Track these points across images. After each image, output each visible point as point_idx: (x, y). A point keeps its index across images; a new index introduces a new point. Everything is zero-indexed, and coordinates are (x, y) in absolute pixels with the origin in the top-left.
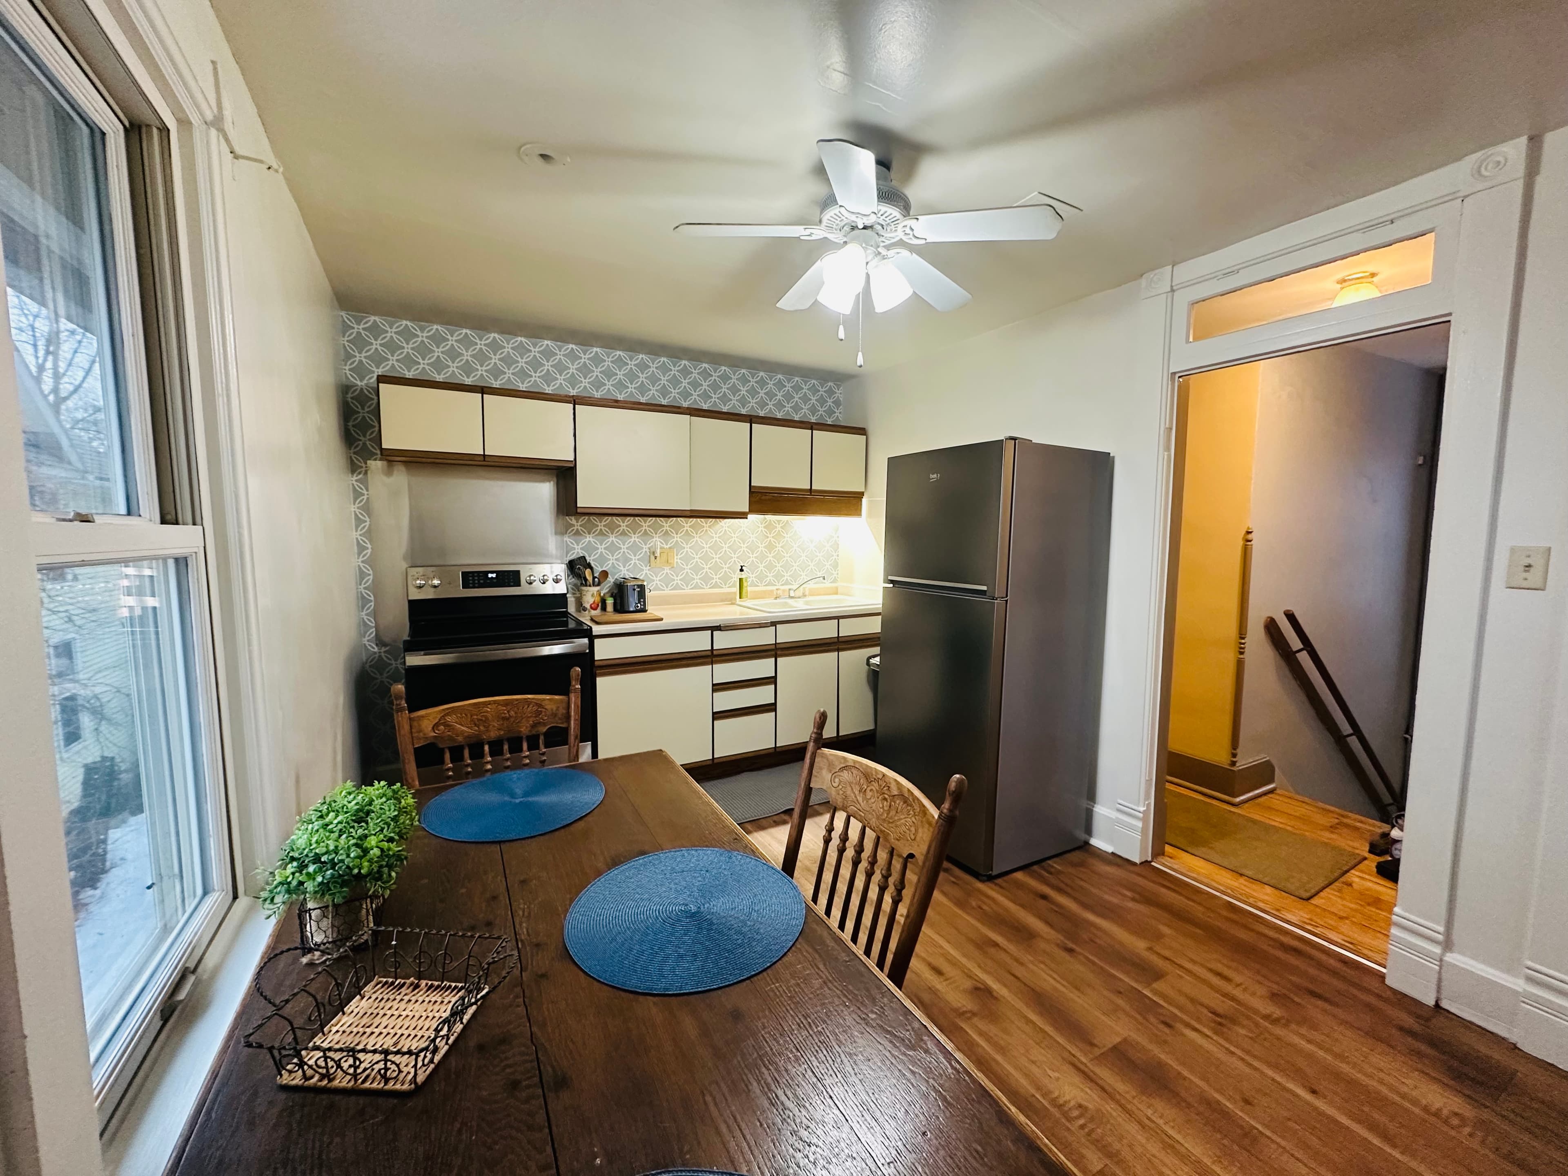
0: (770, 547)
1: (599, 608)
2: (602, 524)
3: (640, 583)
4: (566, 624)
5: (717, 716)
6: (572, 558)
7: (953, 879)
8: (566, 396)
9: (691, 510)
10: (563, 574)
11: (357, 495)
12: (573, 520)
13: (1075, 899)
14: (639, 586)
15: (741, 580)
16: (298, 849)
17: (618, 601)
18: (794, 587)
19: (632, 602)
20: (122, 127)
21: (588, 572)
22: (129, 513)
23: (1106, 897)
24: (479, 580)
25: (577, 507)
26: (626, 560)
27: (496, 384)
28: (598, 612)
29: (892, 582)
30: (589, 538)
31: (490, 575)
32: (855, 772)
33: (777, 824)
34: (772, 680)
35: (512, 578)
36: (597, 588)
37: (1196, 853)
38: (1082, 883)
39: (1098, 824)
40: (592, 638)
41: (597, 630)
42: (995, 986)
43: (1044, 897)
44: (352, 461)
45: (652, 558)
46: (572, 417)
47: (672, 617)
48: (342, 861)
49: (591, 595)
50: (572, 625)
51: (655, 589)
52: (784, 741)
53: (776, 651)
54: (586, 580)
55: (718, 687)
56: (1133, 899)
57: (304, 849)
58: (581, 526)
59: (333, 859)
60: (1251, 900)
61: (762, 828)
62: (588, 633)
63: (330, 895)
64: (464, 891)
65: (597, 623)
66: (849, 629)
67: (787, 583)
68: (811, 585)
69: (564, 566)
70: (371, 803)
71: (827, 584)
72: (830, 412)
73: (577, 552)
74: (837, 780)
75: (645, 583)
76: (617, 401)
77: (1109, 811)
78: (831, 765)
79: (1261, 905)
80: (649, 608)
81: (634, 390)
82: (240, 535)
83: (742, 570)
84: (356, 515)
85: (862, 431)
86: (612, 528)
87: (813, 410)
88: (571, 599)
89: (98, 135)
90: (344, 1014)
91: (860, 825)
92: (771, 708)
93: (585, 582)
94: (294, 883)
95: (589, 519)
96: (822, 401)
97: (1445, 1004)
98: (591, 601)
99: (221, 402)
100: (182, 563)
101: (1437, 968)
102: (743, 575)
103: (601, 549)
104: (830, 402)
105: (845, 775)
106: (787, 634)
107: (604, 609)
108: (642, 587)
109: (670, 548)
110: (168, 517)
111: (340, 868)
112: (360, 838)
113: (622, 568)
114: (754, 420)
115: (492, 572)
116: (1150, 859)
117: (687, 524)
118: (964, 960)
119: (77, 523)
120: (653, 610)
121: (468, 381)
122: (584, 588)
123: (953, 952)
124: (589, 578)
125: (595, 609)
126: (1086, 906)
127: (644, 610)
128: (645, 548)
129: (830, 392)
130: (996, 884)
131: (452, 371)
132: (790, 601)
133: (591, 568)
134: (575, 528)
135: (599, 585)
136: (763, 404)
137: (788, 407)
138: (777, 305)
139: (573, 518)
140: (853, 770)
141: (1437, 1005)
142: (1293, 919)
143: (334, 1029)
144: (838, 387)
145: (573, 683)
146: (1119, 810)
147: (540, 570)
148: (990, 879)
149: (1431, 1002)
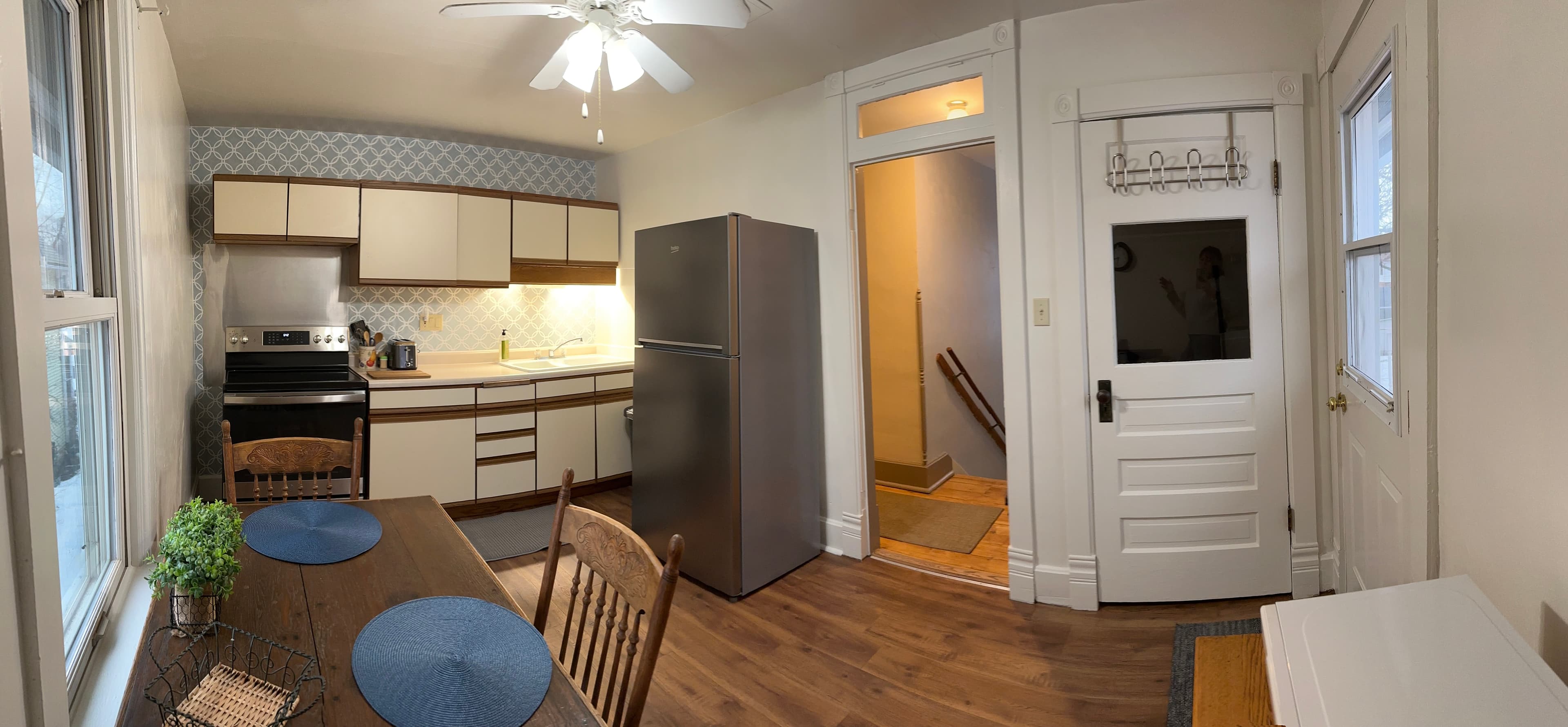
0: (531, 313)
1: (375, 364)
2: (378, 293)
3: (411, 344)
4: (346, 377)
5: (480, 462)
6: (353, 321)
7: (707, 604)
8: (355, 181)
9: (458, 281)
10: (345, 335)
11: (196, 270)
12: (355, 290)
13: (811, 603)
14: (410, 347)
15: (503, 342)
16: (172, 548)
17: (391, 360)
18: (554, 347)
19: (404, 360)
20: (77, 5)
21: (366, 334)
22: (78, 290)
23: (838, 595)
24: (275, 339)
25: (359, 279)
26: (398, 324)
27: (298, 174)
28: (373, 368)
29: (642, 343)
30: (367, 305)
31: (284, 335)
32: (598, 528)
33: (536, 561)
34: (533, 431)
35: (303, 337)
36: (373, 348)
37: (902, 540)
38: (817, 587)
39: (831, 535)
40: (368, 390)
41: (372, 383)
42: (742, 697)
43: (787, 607)
44: (193, 244)
45: (422, 322)
46: (358, 199)
47: (438, 375)
48: (200, 565)
49: (368, 354)
50: (351, 378)
51: (423, 350)
52: (544, 484)
53: (536, 405)
54: (364, 340)
55: (480, 437)
56: (858, 592)
57: (176, 549)
58: (361, 295)
59: (194, 562)
60: (936, 567)
61: (522, 564)
62: (365, 386)
63: (192, 590)
64: (275, 602)
65: (373, 378)
66: (605, 384)
67: (546, 344)
68: (570, 346)
69: (347, 329)
70: (215, 518)
71: (584, 345)
72: (585, 189)
73: (358, 316)
74: (582, 536)
75: (416, 345)
76: (394, 183)
77: (837, 521)
78: (577, 521)
79: (942, 568)
80: (418, 365)
81: (409, 172)
82: (137, 304)
83: (504, 334)
84: (194, 286)
85: (614, 206)
86: (387, 296)
87: (569, 187)
88: (351, 356)
89: (65, 14)
90: (200, 687)
91: (601, 580)
92: (532, 455)
93: (363, 342)
94: (170, 575)
95: (368, 289)
96: (577, 178)
97: (1038, 600)
98: (368, 358)
99: (128, 203)
100: (105, 324)
101: (1032, 578)
102: (505, 338)
103: (377, 314)
104: (584, 179)
105: (590, 531)
106: (546, 391)
107: (378, 365)
108: (412, 348)
109: (438, 314)
110: (98, 293)
111: (198, 569)
112: (209, 548)
113: (395, 331)
114: (514, 196)
115: (286, 333)
116: (869, 554)
117: (454, 292)
118: (715, 678)
119: (55, 299)
120: (421, 368)
121: (277, 173)
122: (362, 347)
123: (704, 671)
124: (367, 339)
125: (370, 366)
126: (821, 607)
127: (413, 368)
128: (416, 314)
129: (585, 170)
130: (746, 603)
131: (266, 166)
132: (551, 361)
133: (368, 331)
134: (357, 296)
135: (374, 345)
136: (522, 181)
137: (546, 184)
138: (531, 85)
139: (355, 288)
140: (596, 527)
141: (1036, 602)
142: (961, 572)
143: (195, 698)
144: (592, 165)
145: (356, 431)
146: (845, 520)
147: (323, 332)
148: (740, 598)
149: (1032, 601)
